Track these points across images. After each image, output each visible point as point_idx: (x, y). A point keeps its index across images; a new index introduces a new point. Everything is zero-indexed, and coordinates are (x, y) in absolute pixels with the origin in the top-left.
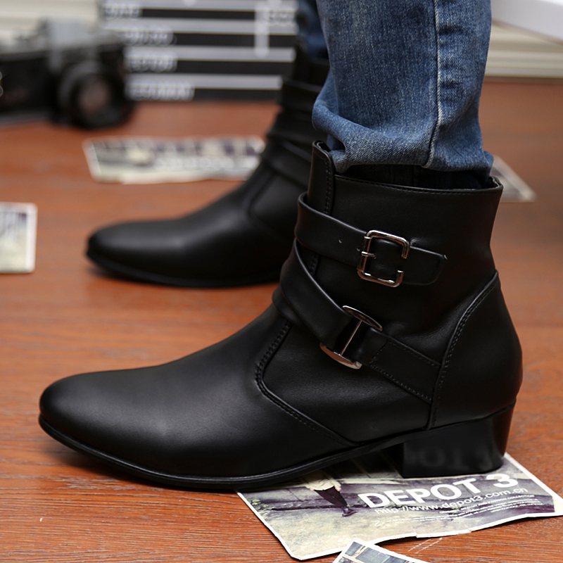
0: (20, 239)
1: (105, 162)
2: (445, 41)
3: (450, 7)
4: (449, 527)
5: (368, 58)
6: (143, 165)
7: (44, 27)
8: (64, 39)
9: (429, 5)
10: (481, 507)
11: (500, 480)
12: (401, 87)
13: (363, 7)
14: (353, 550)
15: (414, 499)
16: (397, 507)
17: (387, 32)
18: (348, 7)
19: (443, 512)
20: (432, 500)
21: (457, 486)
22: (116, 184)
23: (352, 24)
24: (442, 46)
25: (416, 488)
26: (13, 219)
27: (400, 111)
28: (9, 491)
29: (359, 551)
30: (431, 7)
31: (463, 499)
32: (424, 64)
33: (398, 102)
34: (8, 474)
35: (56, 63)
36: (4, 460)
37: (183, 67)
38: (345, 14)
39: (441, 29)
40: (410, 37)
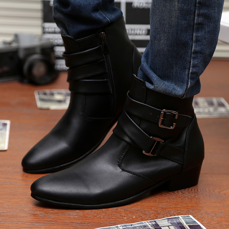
1: (42, 100)
2: (194, 56)
3: (199, 44)
5: (164, 55)
7: (16, 37)
8: (25, 43)
9: (191, 42)
12: (175, 67)
13: (166, 36)
17: (173, 48)
18: (160, 34)
22: (48, 109)
23: (161, 41)
24: (193, 58)
27: (173, 75)
30: (192, 42)
32: (185, 62)
33: (173, 72)
35: (21, 55)
38: (159, 36)
39: (194, 52)
40: (181, 52)
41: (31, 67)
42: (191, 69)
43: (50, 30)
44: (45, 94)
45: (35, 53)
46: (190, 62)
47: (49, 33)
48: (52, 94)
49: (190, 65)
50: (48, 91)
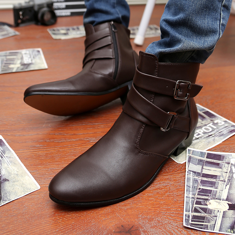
0: (40, 58)
1: (54, 34)
4: (216, 142)
6: (65, 34)
10: (220, 132)
11: (219, 123)
15: (200, 134)
16: (198, 139)
19: (211, 137)
20: (205, 133)
21: (208, 126)
22: (60, 40)
25: (198, 129)
28: (72, 146)
29: (191, 152)
31: (213, 131)
34: (69, 139)
41: (43, 15)
42: (222, 20)
48: (58, 30)
49: (221, 16)
50: (55, 28)
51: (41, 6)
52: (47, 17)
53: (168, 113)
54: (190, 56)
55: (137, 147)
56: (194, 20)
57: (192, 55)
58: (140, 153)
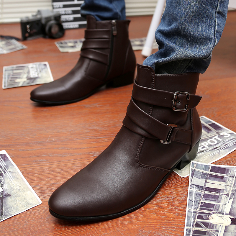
0: (47, 72)
1: (62, 47)
2: (218, 16)
4: (221, 155)
6: (72, 47)
7: (39, 12)
8: (45, 15)
10: (225, 145)
11: (225, 135)
14: (193, 165)
15: (205, 147)
16: (202, 152)
19: (216, 149)
20: (210, 146)
21: (214, 139)
22: (67, 52)
25: (203, 142)
26: (43, 67)
28: (75, 160)
29: (195, 165)
31: (219, 143)
34: (72, 153)
35: (43, 22)
36: (69, 149)
37: (75, 20)
39: (218, 11)
41: (50, 28)
42: (216, 26)
43: (57, 6)
44: (62, 43)
45: (51, 20)
46: (215, 21)
47: (57, 8)
48: (66, 43)
49: (215, 23)
50: (63, 41)
51: (48, 19)
52: (55, 30)
53: (168, 125)
54: (187, 66)
55: (137, 161)
56: (187, 28)
57: (189, 65)
58: (140, 166)
